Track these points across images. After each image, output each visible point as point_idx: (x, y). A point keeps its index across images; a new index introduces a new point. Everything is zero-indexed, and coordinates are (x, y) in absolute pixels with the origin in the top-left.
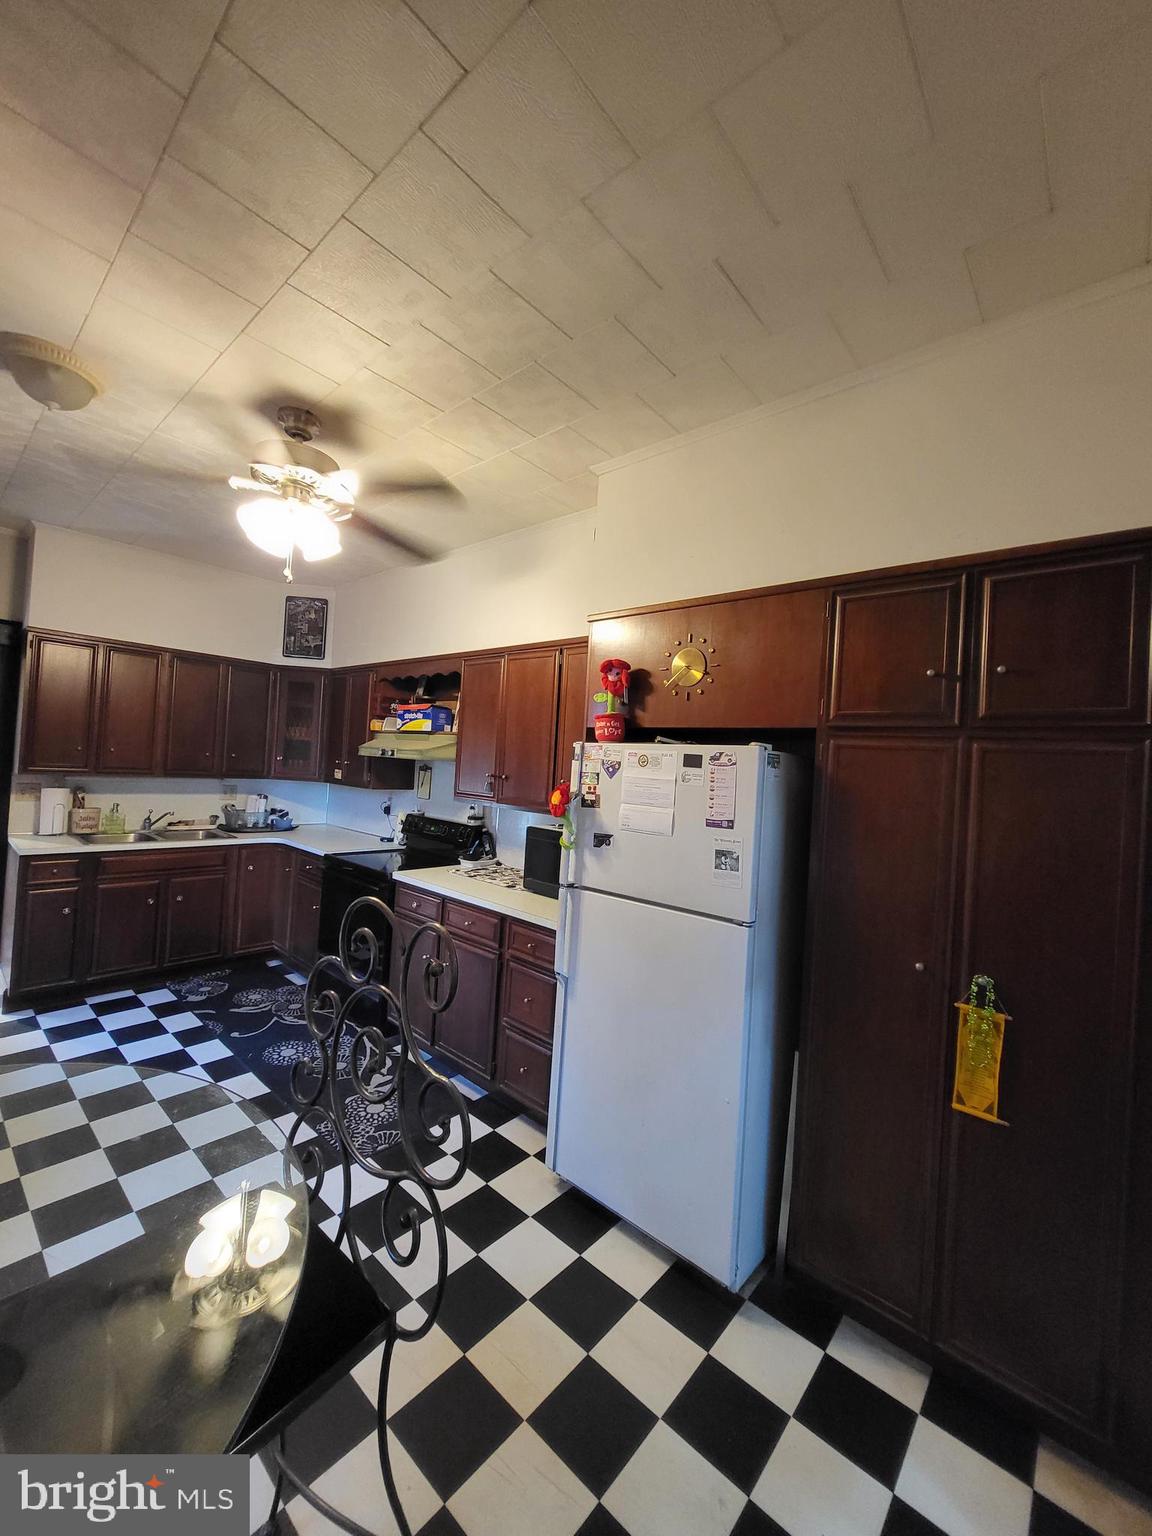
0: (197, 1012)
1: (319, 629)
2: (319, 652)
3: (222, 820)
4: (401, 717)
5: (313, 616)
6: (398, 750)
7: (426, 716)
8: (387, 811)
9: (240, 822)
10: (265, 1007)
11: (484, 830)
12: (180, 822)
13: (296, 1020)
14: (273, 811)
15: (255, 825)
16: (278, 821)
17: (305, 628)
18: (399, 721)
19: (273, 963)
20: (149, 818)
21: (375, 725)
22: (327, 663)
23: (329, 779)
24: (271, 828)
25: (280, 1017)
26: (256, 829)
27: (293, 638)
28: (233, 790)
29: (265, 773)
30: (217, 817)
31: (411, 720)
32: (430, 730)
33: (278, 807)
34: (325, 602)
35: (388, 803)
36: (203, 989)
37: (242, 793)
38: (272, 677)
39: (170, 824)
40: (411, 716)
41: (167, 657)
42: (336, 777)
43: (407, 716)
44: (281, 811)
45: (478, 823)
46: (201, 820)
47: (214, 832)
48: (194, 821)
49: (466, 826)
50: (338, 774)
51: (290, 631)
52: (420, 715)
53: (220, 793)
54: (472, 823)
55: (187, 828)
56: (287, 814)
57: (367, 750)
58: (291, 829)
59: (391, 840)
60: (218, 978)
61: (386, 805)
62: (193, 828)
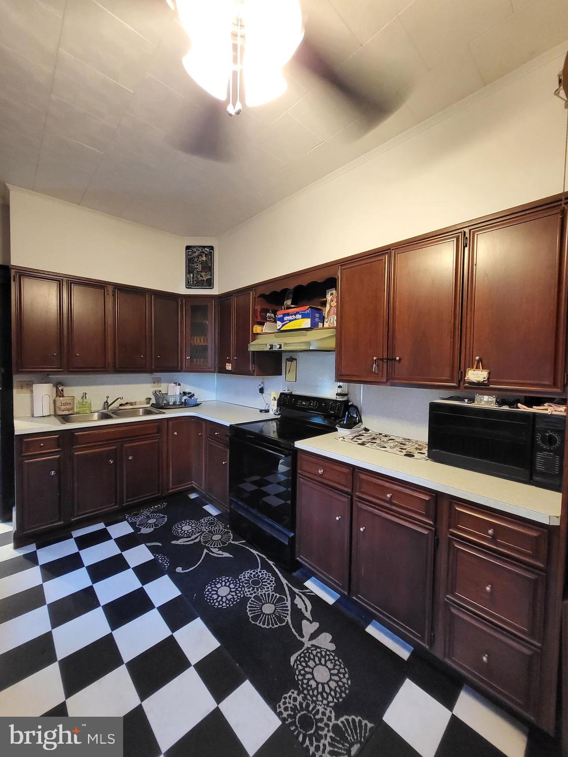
0: (148, 544)
1: (208, 268)
2: (209, 284)
3: (153, 401)
4: (282, 320)
5: (204, 259)
6: (285, 344)
7: (304, 316)
8: (262, 391)
9: (165, 402)
10: (196, 538)
11: (350, 404)
12: (127, 403)
13: (220, 552)
14: (185, 393)
15: (174, 404)
16: (188, 401)
17: (200, 267)
18: (279, 323)
19: (193, 496)
20: (107, 402)
21: (257, 329)
22: (215, 291)
23: (222, 370)
24: (184, 405)
25: (208, 549)
26: (175, 406)
27: (192, 275)
28: (157, 381)
29: (179, 369)
30: (150, 399)
31: (290, 321)
32: (310, 326)
33: (187, 390)
34: (212, 248)
35: (262, 385)
36: (151, 521)
37: (165, 382)
38: (180, 303)
39: (121, 405)
40: (290, 318)
41: (110, 289)
42: (227, 369)
43: (286, 318)
44: (189, 393)
45: (345, 399)
46: (141, 401)
47: (149, 409)
48: (136, 402)
49: (335, 401)
50: (229, 367)
51: (189, 270)
52: (299, 316)
53: (151, 383)
54: (340, 399)
55: (131, 407)
56: (193, 395)
57: (254, 347)
58: (198, 405)
59: (267, 411)
60: (158, 511)
61: (260, 387)
62: (136, 407)
